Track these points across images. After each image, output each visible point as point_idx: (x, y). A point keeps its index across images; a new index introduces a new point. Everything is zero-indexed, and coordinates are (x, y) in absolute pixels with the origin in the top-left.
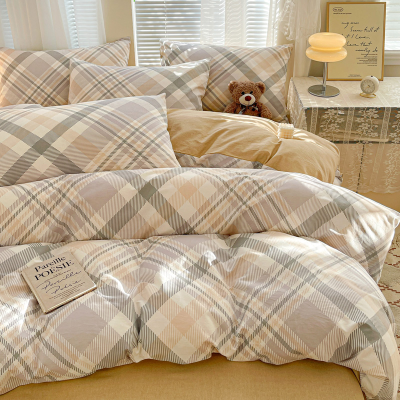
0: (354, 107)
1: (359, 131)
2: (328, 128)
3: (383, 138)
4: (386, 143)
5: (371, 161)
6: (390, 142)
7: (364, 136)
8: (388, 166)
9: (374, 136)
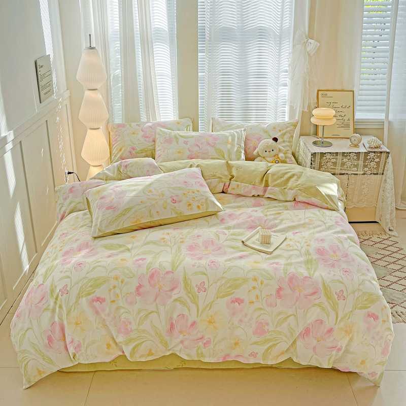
0: (342, 152)
1: (345, 166)
2: (326, 165)
3: (360, 171)
4: (362, 174)
5: (353, 186)
6: (364, 174)
7: (348, 170)
8: (364, 189)
9: (354, 170)
